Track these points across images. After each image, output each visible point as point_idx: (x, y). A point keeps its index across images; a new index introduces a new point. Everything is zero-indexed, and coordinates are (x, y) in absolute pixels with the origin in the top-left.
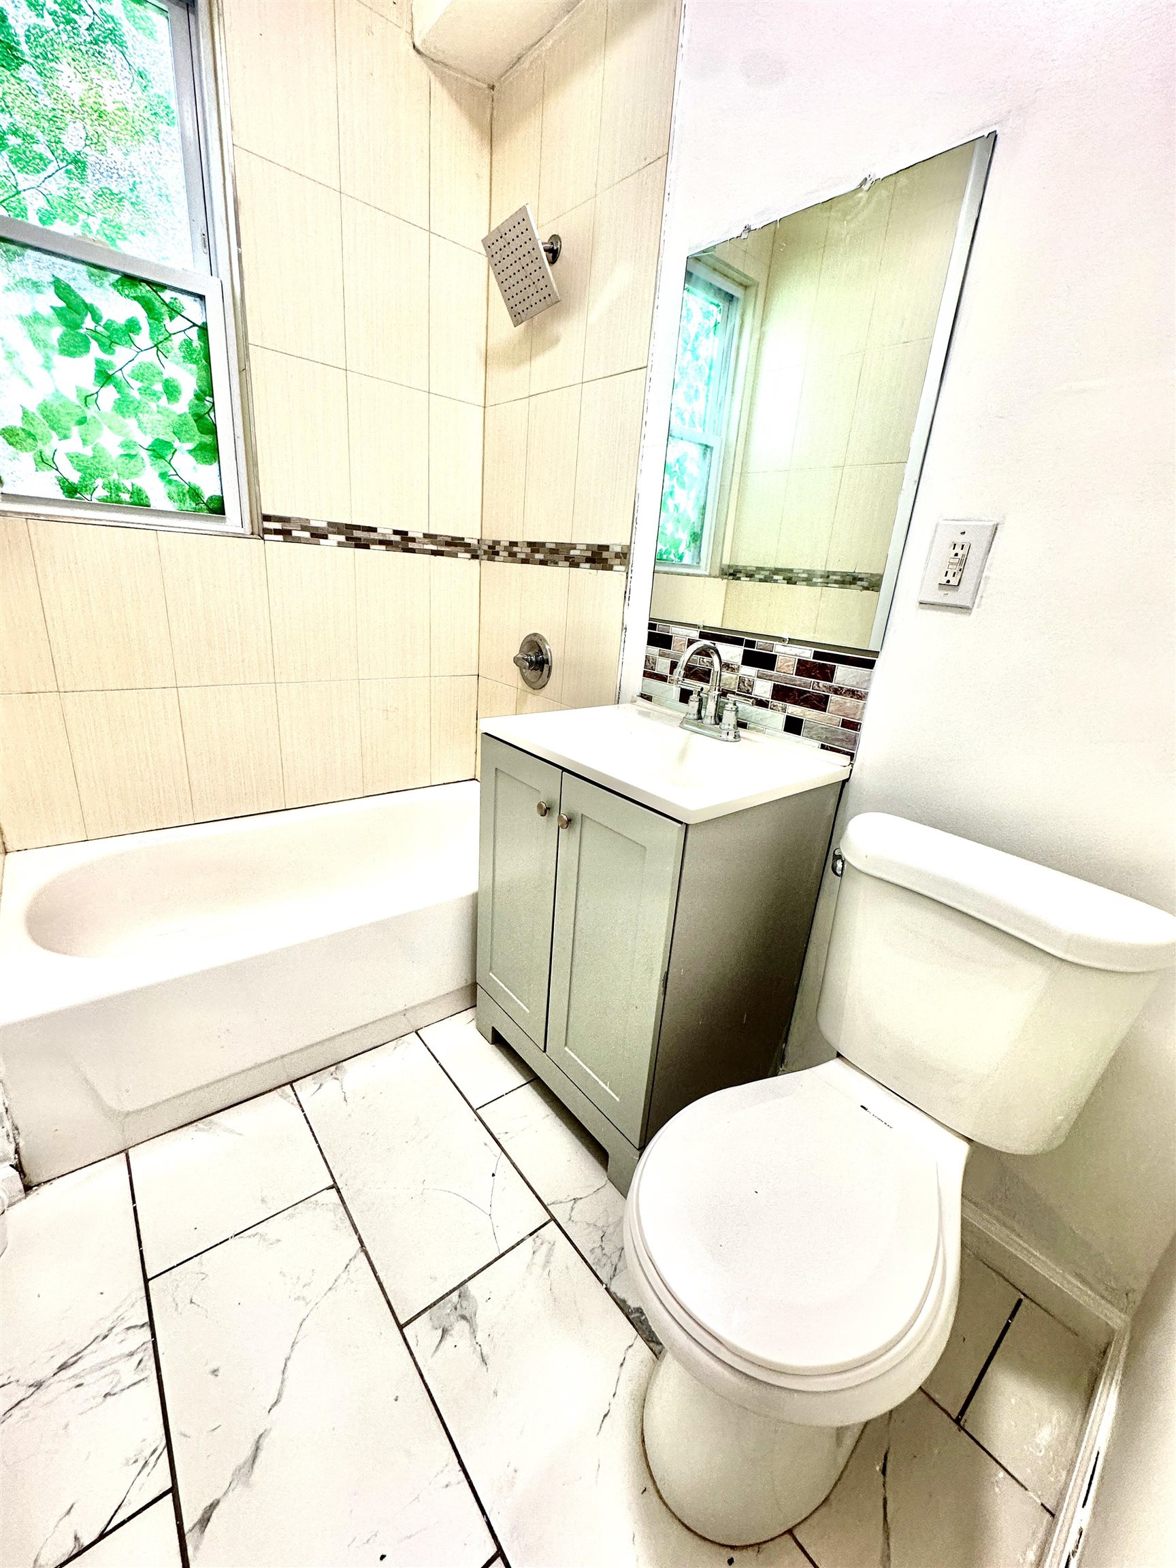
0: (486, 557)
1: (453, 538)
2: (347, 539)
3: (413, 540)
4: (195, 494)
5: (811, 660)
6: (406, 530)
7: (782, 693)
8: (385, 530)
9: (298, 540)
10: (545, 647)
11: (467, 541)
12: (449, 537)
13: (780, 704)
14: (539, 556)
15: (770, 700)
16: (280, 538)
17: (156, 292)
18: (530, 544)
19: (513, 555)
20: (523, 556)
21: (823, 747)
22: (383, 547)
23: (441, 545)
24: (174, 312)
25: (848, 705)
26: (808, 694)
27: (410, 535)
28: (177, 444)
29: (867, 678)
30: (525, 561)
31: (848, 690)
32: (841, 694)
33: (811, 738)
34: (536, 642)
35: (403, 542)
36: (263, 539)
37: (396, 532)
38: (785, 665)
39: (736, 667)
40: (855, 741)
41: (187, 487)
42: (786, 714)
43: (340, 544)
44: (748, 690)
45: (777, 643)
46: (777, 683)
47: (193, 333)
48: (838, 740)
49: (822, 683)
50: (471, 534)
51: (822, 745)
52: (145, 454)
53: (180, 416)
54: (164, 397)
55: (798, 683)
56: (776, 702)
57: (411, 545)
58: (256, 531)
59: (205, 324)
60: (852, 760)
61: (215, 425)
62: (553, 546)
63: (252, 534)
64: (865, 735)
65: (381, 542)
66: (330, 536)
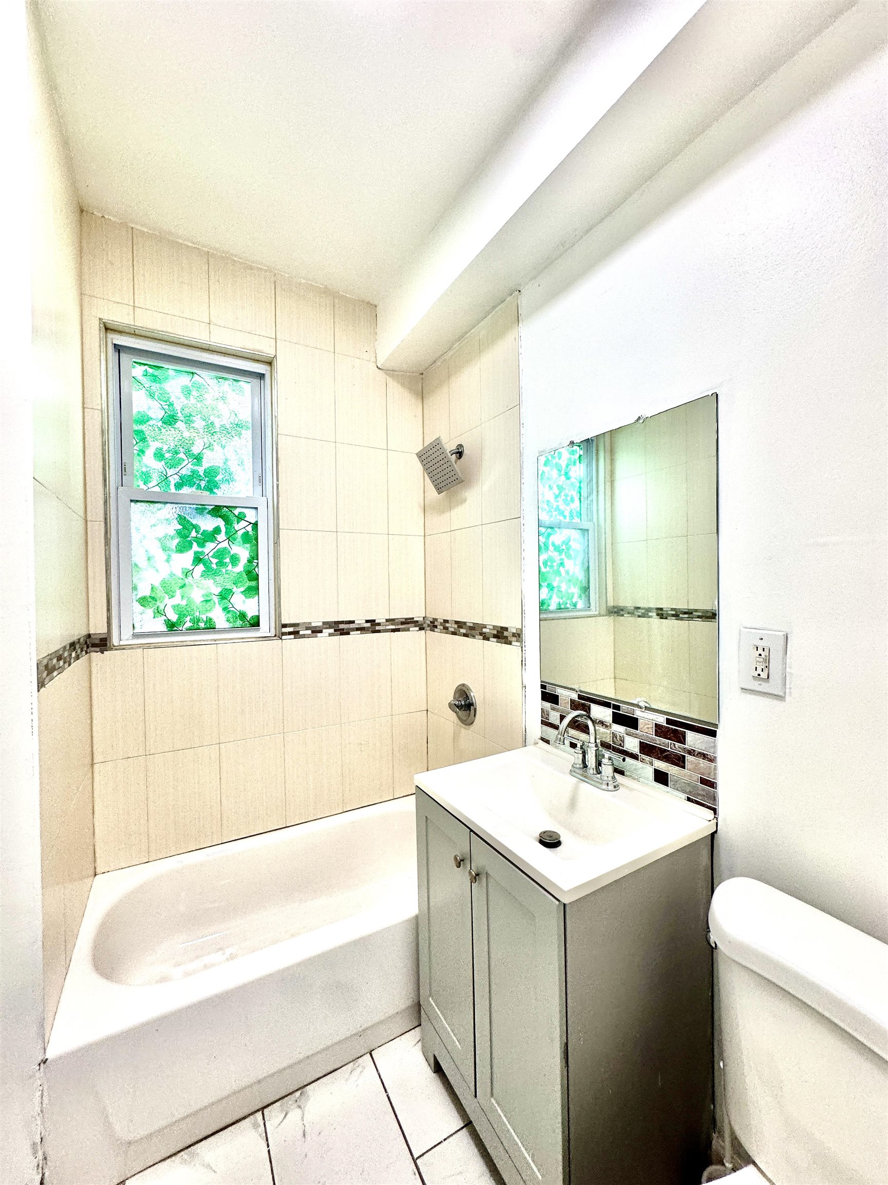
0: (429, 628)
1: (406, 619)
2: (335, 631)
3: (379, 624)
4: (243, 616)
5: (665, 724)
6: (374, 619)
7: (647, 749)
8: (360, 621)
9: (304, 636)
10: (470, 695)
11: (415, 619)
12: (403, 618)
13: (647, 758)
14: (463, 631)
15: (639, 754)
16: (292, 636)
17: (231, 511)
18: (456, 622)
19: (446, 628)
20: (453, 630)
21: (689, 799)
22: (359, 632)
23: (398, 625)
24: (240, 518)
25: (702, 765)
26: (668, 753)
27: (377, 621)
28: (235, 589)
29: (712, 745)
30: (454, 633)
31: (699, 753)
32: (694, 755)
33: (677, 790)
34: (464, 691)
35: (373, 627)
36: (281, 639)
37: (367, 621)
38: (646, 727)
39: (608, 724)
40: (714, 797)
41: (238, 613)
42: (654, 767)
43: (330, 635)
44: (621, 744)
45: (637, 708)
46: (642, 741)
47: (249, 528)
48: (699, 795)
49: (677, 744)
50: (418, 615)
51: (688, 797)
52: (216, 599)
53: (238, 573)
54: (230, 565)
55: (658, 742)
56: (643, 756)
57: (377, 628)
58: (278, 635)
59: (257, 522)
60: (715, 813)
61: (258, 575)
62: (472, 625)
63: (275, 636)
64: (722, 791)
65: (357, 629)
66: (324, 631)
